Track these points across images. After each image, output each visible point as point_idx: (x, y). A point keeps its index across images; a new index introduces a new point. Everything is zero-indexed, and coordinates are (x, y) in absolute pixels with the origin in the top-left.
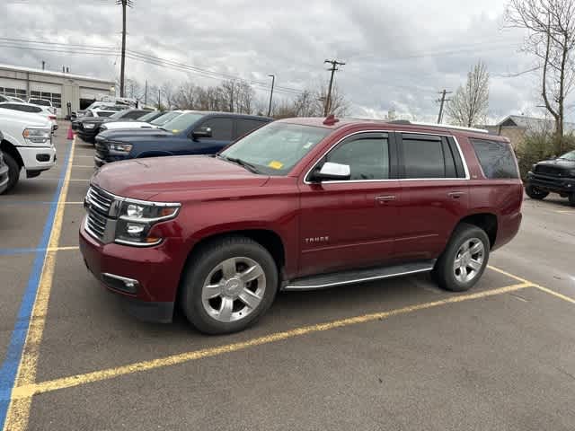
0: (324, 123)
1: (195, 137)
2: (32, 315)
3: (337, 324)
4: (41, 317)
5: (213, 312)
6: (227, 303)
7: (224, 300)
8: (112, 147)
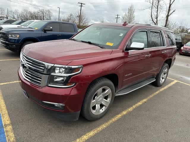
0: (123, 25)
1: (45, 31)
2: (4, 124)
3: (134, 107)
4: (9, 125)
5: (94, 112)
6: (98, 106)
7: (97, 105)
8: (10, 36)
